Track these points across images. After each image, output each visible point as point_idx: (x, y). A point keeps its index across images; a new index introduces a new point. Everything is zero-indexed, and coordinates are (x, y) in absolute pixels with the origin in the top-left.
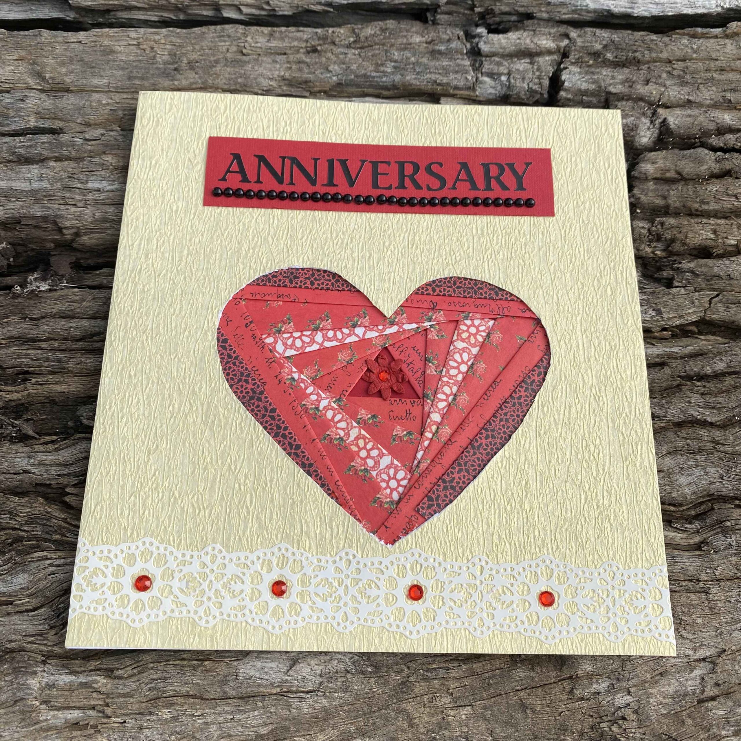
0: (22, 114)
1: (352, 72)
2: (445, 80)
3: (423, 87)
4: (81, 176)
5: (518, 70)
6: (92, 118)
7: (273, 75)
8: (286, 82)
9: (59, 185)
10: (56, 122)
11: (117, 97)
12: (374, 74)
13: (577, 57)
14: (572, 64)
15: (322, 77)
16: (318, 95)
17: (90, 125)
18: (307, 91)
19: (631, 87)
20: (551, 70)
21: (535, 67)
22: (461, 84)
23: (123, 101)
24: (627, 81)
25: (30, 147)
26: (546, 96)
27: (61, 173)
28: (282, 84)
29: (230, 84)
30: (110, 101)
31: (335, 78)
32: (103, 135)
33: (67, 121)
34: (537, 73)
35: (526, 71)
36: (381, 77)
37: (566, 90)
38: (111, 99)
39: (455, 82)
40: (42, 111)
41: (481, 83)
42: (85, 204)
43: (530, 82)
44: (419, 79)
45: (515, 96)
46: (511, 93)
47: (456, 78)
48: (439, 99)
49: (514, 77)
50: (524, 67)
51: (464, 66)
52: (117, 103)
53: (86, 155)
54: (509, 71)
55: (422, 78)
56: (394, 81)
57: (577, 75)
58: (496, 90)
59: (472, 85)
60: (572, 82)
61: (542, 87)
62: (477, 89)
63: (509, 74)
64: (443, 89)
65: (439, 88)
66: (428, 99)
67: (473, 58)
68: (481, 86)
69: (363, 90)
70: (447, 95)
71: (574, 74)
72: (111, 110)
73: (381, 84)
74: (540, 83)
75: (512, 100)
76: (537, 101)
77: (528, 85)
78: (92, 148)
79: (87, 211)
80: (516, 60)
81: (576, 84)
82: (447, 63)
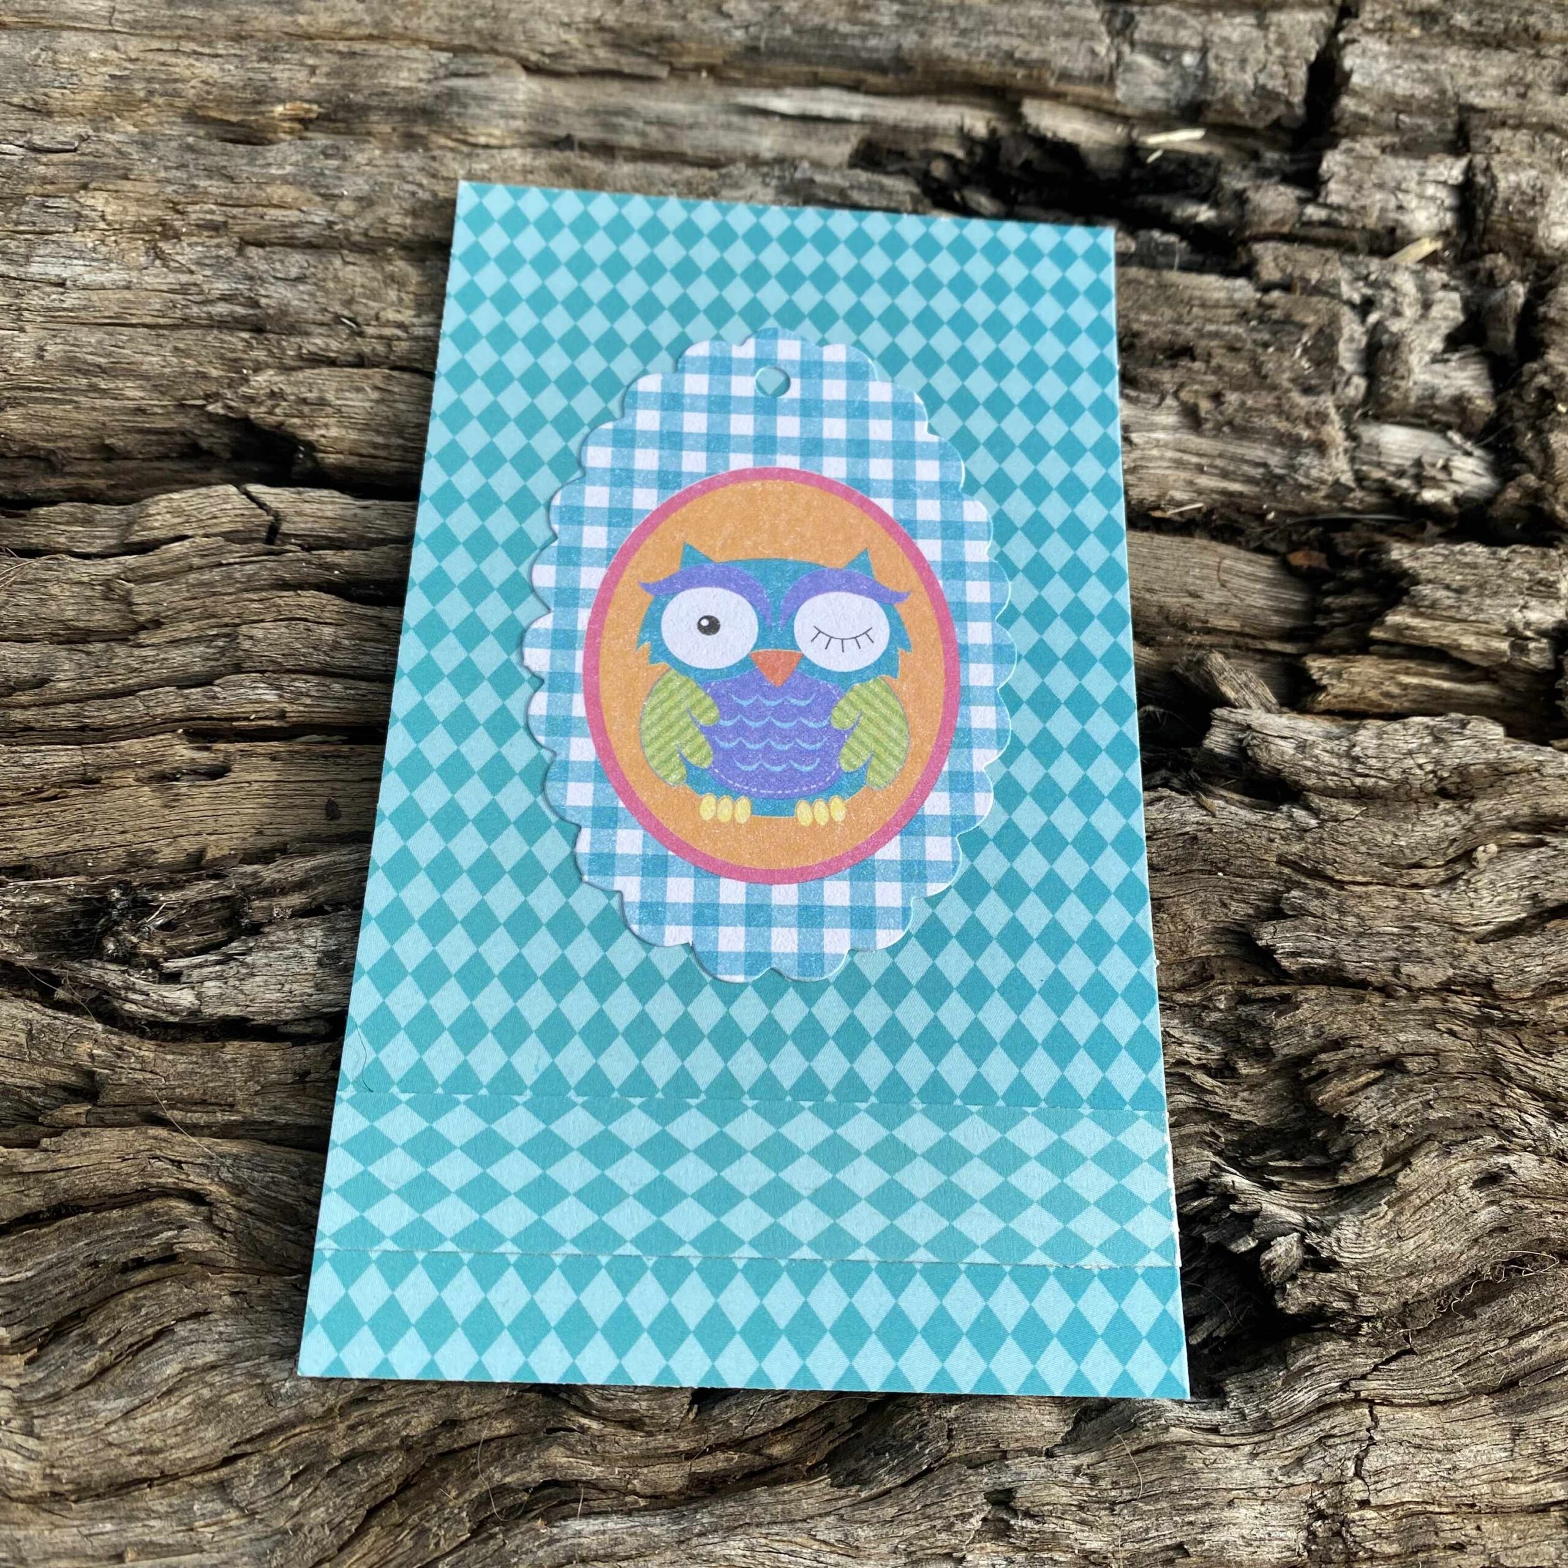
1: (786, 19)
2: (1036, 53)
3: (977, 68)
4: (13, 244)
5: (1226, 40)
6: (56, 93)
7: (570, 15)
8: (608, 37)
11: (133, 46)
12: (845, 28)
13: (1379, 16)
14: (1368, 31)
15: (705, 27)
16: (692, 76)
17: (49, 114)
18: (663, 63)
19: (1523, 96)
20: (1312, 48)
21: (1272, 36)
22: (1080, 65)
23: (150, 56)
24: (1509, 81)
26: (1300, 111)
28: (595, 39)
29: (451, 32)
30: (112, 54)
31: (739, 34)
32: (83, 139)
34: (1278, 51)
35: (1248, 43)
36: (864, 37)
37: (1355, 94)
38: (116, 48)
39: (1062, 61)
41: (1129, 68)
42: (19, 319)
43: (1261, 71)
44: (966, 47)
45: (1219, 107)
46: (1209, 97)
47: (1065, 50)
48: (1018, 104)
49: (1217, 57)
50: (1243, 35)
51: (1087, 22)
52: (131, 60)
53: (31, 189)
54: (1205, 41)
55: (974, 44)
56: (899, 47)
57: (1381, 59)
58: (1168, 91)
59: (1107, 71)
60: (1369, 75)
61: (1290, 85)
62: (1118, 83)
63: (1204, 50)
64: (1029, 77)
65: (1020, 73)
66: (988, 102)
67: (1109, 7)
68: (1129, 76)
69: (814, 69)
70: (1041, 93)
71: (1375, 58)
72: (113, 77)
73: (864, 55)
74: (1286, 76)
75: (1211, 116)
76: (1276, 124)
77: (1256, 79)
78: (51, 171)
79: (23, 338)
80: (1220, 15)
81: (1380, 81)
82: (1040, 13)
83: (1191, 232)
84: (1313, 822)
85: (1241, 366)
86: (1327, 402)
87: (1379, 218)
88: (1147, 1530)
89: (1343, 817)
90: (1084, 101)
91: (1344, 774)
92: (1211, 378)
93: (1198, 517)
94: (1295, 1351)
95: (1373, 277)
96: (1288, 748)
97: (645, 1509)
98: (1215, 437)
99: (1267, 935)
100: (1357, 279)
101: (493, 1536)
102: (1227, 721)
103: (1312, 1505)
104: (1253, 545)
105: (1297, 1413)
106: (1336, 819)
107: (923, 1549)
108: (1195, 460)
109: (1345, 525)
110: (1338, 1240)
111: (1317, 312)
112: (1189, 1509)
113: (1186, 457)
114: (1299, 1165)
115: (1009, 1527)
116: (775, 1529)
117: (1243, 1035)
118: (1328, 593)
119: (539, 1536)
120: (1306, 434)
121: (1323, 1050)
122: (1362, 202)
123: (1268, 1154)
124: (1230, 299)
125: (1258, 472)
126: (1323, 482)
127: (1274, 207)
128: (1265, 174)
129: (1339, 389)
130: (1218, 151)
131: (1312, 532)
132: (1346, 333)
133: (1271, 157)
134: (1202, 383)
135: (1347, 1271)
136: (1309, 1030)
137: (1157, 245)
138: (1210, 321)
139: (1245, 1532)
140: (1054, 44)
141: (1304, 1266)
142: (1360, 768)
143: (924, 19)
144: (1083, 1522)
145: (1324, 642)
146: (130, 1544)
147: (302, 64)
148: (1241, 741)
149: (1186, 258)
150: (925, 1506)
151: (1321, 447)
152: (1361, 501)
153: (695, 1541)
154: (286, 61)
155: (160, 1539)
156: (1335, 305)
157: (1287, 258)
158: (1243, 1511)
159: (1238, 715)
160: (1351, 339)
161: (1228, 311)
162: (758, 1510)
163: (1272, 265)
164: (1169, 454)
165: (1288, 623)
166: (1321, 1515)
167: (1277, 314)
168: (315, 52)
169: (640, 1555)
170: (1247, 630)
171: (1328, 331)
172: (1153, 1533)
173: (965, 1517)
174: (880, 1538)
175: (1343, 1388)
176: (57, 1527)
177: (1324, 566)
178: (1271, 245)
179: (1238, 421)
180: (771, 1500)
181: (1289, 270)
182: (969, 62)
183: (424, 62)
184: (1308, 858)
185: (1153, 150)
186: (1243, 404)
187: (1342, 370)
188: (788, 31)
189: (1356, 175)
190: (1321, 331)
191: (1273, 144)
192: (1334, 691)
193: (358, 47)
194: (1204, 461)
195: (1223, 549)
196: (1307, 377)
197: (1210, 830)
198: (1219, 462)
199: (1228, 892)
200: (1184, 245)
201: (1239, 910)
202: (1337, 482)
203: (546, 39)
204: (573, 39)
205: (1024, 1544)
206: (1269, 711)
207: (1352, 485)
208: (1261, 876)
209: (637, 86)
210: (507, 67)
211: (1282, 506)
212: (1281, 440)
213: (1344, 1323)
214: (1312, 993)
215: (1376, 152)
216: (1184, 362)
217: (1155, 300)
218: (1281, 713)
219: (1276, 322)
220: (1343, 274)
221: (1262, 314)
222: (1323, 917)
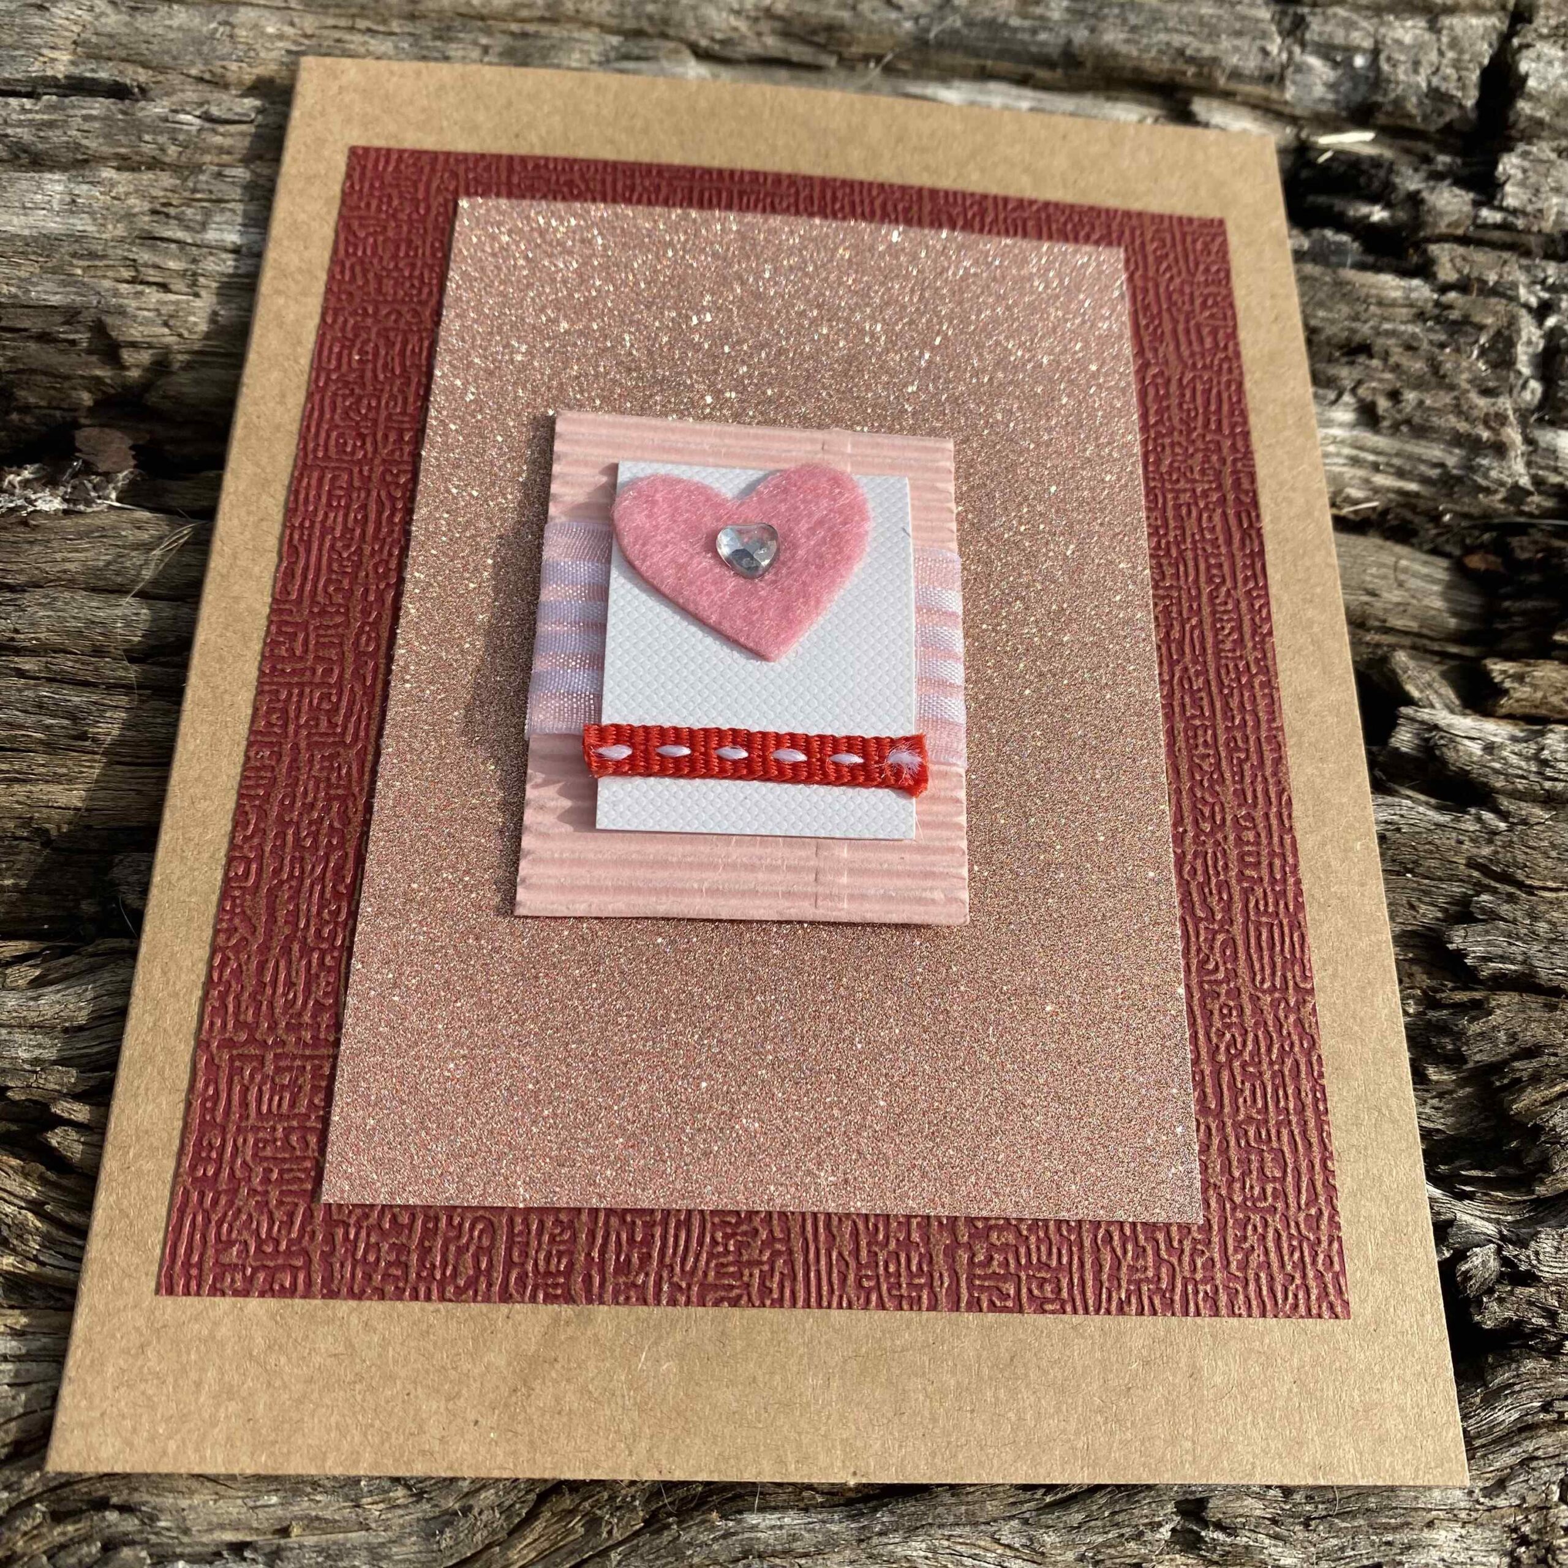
0: (38, 41)
1: (956, 11)
2: (1207, 51)
3: (1147, 64)
4: (189, 212)
5: (1398, 42)
6: (234, 66)
8: (778, 25)
9: (120, 230)
10: (130, 69)
11: (309, 23)
12: (1015, 22)
13: (1553, 22)
14: (1541, 37)
15: (875, 18)
16: (860, 66)
17: (226, 86)
18: (832, 53)
20: (1485, 52)
21: (1445, 39)
22: (1251, 64)
23: (326, 32)
25: (51, 124)
26: (1472, 116)
27: (132, 201)
28: (765, 26)
29: (621, 16)
30: (289, 31)
31: (908, 25)
32: (259, 111)
33: (162, 69)
34: (1451, 55)
35: (1420, 46)
36: (1034, 31)
37: (1530, 97)
38: (292, 24)
39: (1235, 60)
40: (94, 39)
41: (1300, 69)
42: (194, 284)
43: (1434, 73)
44: (1137, 43)
45: (1390, 108)
46: (1379, 99)
47: (1236, 49)
48: (1188, 102)
49: (1389, 59)
50: (1416, 38)
51: (1258, 21)
52: (306, 36)
53: (207, 158)
54: (1376, 42)
55: (1145, 41)
56: (1069, 42)
57: (1557, 64)
58: (1337, 92)
59: (1278, 70)
60: (1545, 79)
61: (1464, 88)
62: (1288, 83)
63: (1375, 52)
64: (1199, 74)
65: (1191, 71)
66: (1156, 100)
67: (1278, 8)
68: (1298, 77)
69: (982, 62)
70: (1210, 91)
71: (1550, 63)
72: (289, 52)
73: (1034, 49)
74: (1460, 79)
75: (1381, 119)
76: (1449, 126)
77: (1429, 83)
78: (228, 142)
79: (198, 303)
80: (1391, 18)
81: (1556, 85)
82: (1211, 11)
83: (1364, 231)
84: (1503, 826)
85: (1418, 366)
86: (1505, 404)
87: (1556, 223)
88: (1342, 1549)
89: (1533, 820)
90: (1252, 101)
91: (1532, 777)
92: (1388, 376)
93: (1374, 517)
94: (1494, 1368)
95: (1550, 281)
96: (1476, 748)
97: (822, 1505)
98: (1393, 435)
99: (1458, 939)
100: (1534, 283)
101: (668, 1527)
102: (1413, 720)
103: (1515, 1530)
104: (1426, 547)
105: (1498, 1432)
106: (1524, 822)
107: (1112, 1557)
108: (1371, 458)
109: (1521, 530)
110: (1537, 1253)
111: (1495, 314)
112: (1387, 1528)
113: (1363, 455)
114: (1492, 1175)
115: (1201, 1539)
116: (958, 1531)
117: (1434, 1040)
118: (1507, 597)
119: (713, 1528)
120: (1485, 435)
121: (1515, 1057)
122: (1539, 205)
123: (1457, 1164)
124: (1407, 298)
125: (1434, 473)
126: (1502, 484)
127: (1450, 208)
128: (1436, 176)
129: (1515, 392)
130: (1388, 154)
131: (1486, 537)
132: (1524, 337)
133: (1443, 160)
134: (1381, 380)
135: (1547, 1286)
136: (1502, 1036)
137: (1330, 243)
138: (1385, 319)
139: (1446, 1556)
140: (1225, 43)
141: (1501, 1278)
142: (1549, 772)
143: (1094, 15)
144: (1276, 1537)
145: (1504, 646)
146: (295, 1518)
147: (475, 43)
148: (1427, 740)
149: (1358, 258)
150: (1114, 1513)
151: (1500, 449)
152: (1538, 506)
153: (875, 1541)
154: (460, 41)
155: (327, 1514)
156: (1513, 307)
157: (1464, 259)
158: (1443, 1533)
159: (1425, 714)
160: (1529, 343)
161: (1404, 310)
162: (940, 1510)
163: (1448, 265)
164: (1347, 451)
165: (1467, 626)
166: (1524, 1541)
167: (1455, 315)
168: (488, 32)
169: (819, 1552)
170: (1425, 631)
171: (1506, 333)
172: (1349, 1553)
173: (1156, 1526)
174: (1067, 1546)
175: (1546, 1408)
176: (222, 1497)
177: (1502, 569)
178: (1447, 246)
179: (1417, 420)
180: (953, 1500)
181: (1466, 271)
182: (1139, 58)
183: (596, 44)
184: (1498, 862)
185: (1324, 150)
186: (1421, 403)
187: (1519, 373)
188: (958, 24)
189: (1533, 179)
190: (1499, 333)
191: (1443, 149)
192: (1517, 695)
193: (531, 28)
194: (1381, 459)
195: (1399, 549)
196: (1483, 379)
197: (1398, 830)
198: (1396, 461)
199: (1416, 894)
200: (1356, 245)
201: (1428, 914)
202: (1516, 486)
203: (717, 25)
204: (743, 25)
205: (1215, 1557)
206: (1452, 712)
207: (1531, 488)
208: (1451, 879)
209: (806, 75)
210: (677, 52)
211: (1458, 508)
212: (1458, 440)
213: (1545, 1341)
214: (1504, 999)
215: (1553, 156)
216: (1362, 359)
217: (1331, 297)
218: (1464, 715)
219: (1455, 323)
220: (1522, 277)
221: (1438, 316)
222: (1514, 922)
